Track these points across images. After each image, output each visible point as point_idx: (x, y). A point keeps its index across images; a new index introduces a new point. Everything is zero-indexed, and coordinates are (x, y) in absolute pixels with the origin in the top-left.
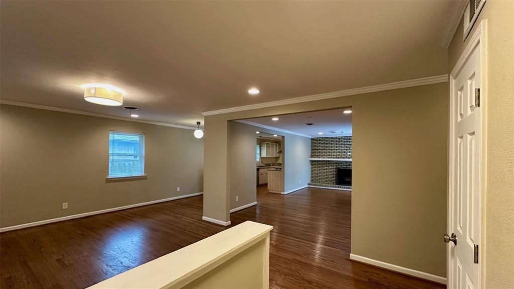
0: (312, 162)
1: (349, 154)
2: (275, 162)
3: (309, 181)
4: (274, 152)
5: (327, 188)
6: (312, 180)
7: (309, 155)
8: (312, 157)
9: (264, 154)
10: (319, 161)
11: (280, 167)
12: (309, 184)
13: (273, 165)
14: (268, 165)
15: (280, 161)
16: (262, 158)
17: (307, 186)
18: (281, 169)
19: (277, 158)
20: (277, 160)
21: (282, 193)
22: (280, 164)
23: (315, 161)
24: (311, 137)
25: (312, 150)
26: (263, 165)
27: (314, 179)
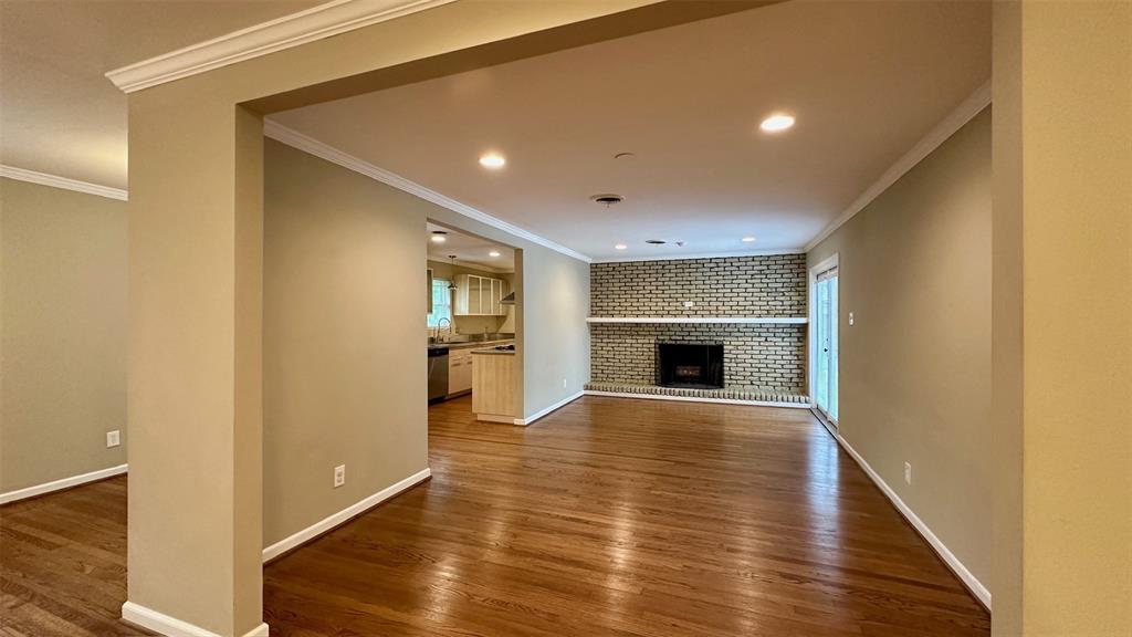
0: (594, 327)
1: (688, 304)
2: (494, 330)
3: (587, 380)
4: (490, 303)
5: (635, 395)
6: (594, 377)
7: (587, 309)
8: (593, 315)
9: (463, 308)
10: (613, 324)
11: (510, 342)
12: (587, 388)
13: (489, 339)
14: (477, 338)
15: (509, 327)
16: (456, 318)
17: (583, 392)
18: (511, 348)
19: (500, 319)
20: (499, 326)
21: (517, 421)
22: (511, 336)
23: (602, 324)
24: (590, 261)
25: (594, 297)
26: (461, 339)
27: (598, 374)
